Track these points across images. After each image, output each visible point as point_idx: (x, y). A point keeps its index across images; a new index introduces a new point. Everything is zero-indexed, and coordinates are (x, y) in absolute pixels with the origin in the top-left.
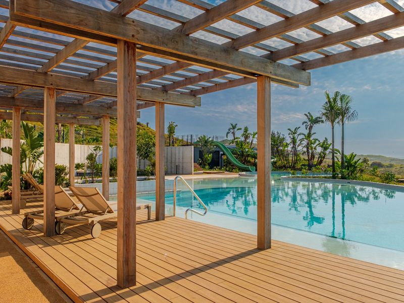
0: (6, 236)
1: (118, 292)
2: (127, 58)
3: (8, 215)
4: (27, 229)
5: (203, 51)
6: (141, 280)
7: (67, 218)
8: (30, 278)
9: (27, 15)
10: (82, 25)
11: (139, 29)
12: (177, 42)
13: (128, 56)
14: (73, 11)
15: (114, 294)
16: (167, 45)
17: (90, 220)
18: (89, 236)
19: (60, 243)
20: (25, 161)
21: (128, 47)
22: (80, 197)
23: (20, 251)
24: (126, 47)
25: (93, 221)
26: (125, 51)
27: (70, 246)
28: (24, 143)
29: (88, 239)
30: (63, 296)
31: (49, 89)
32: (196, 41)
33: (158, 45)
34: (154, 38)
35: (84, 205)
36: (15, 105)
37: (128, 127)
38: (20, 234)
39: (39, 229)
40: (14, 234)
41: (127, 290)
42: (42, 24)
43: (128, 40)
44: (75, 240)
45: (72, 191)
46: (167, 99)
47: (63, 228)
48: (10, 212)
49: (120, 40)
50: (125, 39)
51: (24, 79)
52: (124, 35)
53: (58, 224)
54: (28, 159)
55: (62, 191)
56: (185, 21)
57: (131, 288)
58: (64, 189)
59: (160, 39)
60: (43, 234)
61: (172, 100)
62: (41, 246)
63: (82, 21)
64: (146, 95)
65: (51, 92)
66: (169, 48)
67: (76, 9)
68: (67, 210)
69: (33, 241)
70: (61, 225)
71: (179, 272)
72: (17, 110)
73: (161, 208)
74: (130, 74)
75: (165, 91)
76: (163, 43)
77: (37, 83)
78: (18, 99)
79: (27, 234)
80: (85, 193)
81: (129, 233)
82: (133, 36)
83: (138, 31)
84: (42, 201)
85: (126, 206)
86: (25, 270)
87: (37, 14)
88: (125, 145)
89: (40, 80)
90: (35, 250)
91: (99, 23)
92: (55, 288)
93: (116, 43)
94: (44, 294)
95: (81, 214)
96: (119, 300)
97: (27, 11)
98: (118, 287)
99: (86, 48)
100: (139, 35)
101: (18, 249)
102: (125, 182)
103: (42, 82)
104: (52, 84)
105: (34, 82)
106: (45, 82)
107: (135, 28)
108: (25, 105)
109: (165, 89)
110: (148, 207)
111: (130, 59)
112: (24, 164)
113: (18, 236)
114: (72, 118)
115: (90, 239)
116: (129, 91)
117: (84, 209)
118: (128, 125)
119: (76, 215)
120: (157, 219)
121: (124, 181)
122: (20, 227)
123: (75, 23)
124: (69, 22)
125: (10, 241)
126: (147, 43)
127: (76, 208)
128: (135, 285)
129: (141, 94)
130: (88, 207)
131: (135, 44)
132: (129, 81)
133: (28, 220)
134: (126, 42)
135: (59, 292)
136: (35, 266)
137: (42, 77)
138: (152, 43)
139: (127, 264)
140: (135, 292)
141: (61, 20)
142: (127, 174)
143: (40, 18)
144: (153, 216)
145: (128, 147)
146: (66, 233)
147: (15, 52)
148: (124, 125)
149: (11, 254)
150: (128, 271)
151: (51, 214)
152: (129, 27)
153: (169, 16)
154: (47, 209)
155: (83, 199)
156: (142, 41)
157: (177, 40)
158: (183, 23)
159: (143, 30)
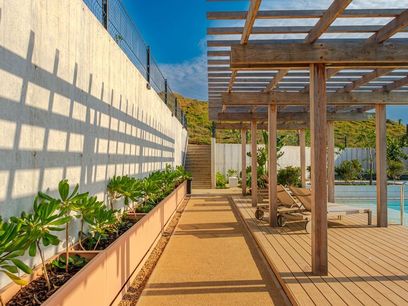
0: (244, 223)
1: (310, 277)
2: (316, 77)
3: (249, 207)
4: (258, 218)
5: (402, 54)
6: (332, 272)
7: (286, 214)
8: (252, 254)
9: (238, 63)
10: (277, 60)
11: (327, 50)
12: (368, 52)
13: (318, 76)
14: (270, 51)
15: (307, 277)
16: (357, 58)
17: (304, 217)
18: (304, 231)
19: (279, 233)
20: (265, 164)
21: (318, 68)
22: (299, 197)
23: (251, 235)
24: (316, 68)
25: (307, 219)
26: (314, 72)
27: (286, 237)
28: (263, 148)
29: (303, 234)
30: (270, 271)
31: (271, 105)
32: (392, 46)
33: (347, 60)
34: (343, 54)
35: (302, 204)
36: (253, 119)
37: (319, 137)
38: (253, 222)
39: (266, 220)
40: (249, 221)
41: (319, 277)
42: (250, 66)
43: (317, 62)
44: (292, 232)
45: (292, 191)
46: (388, 100)
47: (284, 222)
48: (250, 205)
49: (311, 64)
50: (314, 62)
51: (253, 100)
52: (313, 59)
53: (279, 218)
54: (267, 162)
55: (284, 190)
56: (378, 29)
57: (323, 277)
58: (286, 189)
59: (349, 54)
60: (268, 224)
61: (394, 100)
62: (264, 233)
63: (277, 57)
64: (363, 98)
65: (273, 108)
66: (359, 60)
67: (272, 49)
68: (289, 206)
69: (260, 229)
70: (283, 219)
71: (375, 274)
72: (255, 122)
73: (383, 214)
74: (320, 91)
75: (386, 91)
76: (352, 57)
77: (262, 102)
78: (255, 114)
79: (258, 222)
80: (302, 193)
81: (320, 228)
82: (321, 58)
83: (326, 52)
84: (268, 198)
85: (317, 205)
86: (250, 249)
87: (245, 61)
88: (315, 152)
89: (264, 99)
90: (259, 235)
91: (291, 55)
92: (266, 264)
93: (309, 66)
94: (257, 266)
95: (300, 211)
96: (308, 282)
97: (238, 60)
98: (312, 274)
99: (288, 74)
100: (327, 56)
101: (249, 233)
102: (316, 185)
103: (266, 100)
104: (273, 101)
105: (259, 101)
106: (268, 100)
107: (323, 50)
108: (260, 118)
109: (386, 90)
110: (368, 212)
111: (319, 77)
112: (264, 166)
113: (252, 224)
114: (303, 124)
115: (305, 234)
116: (319, 106)
117: (303, 208)
118: (319, 135)
119: (295, 212)
120: (379, 226)
121: (316, 183)
122: (254, 217)
123: (271, 60)
124: (267, 61)
125: (246, 227)
126: (336, 60)
127: (297, 206)
128: (327, 275)
129: (357, 98)
130: (306, 206)
131: (324, 64)
132: (319, 97)
133: (260, 212)
134: (315, 65)
135: (268, 268)
136: (257, 246)
137: (266, 96)
138: (340, 60)
139: (319, 256)
140: (324, 281)
141: (261, 60)
142: (318, 178)
143: (247, 63)
144: (374, 222)
145: (319, 154)
146: (286, 226)
147: (245, 80)
148: (315, 136)
149: (244, 236)
150: (320, 261)
151: (274, 209)
152: (317, 51)
153: (359, 29)
154: (271, 204)
155: (301, 198)
156: (330, 60)
157: (368, 50)
158: (377, 32)
159: (332, 50)
